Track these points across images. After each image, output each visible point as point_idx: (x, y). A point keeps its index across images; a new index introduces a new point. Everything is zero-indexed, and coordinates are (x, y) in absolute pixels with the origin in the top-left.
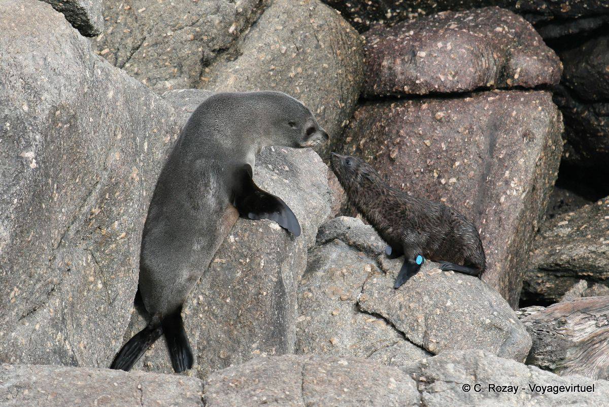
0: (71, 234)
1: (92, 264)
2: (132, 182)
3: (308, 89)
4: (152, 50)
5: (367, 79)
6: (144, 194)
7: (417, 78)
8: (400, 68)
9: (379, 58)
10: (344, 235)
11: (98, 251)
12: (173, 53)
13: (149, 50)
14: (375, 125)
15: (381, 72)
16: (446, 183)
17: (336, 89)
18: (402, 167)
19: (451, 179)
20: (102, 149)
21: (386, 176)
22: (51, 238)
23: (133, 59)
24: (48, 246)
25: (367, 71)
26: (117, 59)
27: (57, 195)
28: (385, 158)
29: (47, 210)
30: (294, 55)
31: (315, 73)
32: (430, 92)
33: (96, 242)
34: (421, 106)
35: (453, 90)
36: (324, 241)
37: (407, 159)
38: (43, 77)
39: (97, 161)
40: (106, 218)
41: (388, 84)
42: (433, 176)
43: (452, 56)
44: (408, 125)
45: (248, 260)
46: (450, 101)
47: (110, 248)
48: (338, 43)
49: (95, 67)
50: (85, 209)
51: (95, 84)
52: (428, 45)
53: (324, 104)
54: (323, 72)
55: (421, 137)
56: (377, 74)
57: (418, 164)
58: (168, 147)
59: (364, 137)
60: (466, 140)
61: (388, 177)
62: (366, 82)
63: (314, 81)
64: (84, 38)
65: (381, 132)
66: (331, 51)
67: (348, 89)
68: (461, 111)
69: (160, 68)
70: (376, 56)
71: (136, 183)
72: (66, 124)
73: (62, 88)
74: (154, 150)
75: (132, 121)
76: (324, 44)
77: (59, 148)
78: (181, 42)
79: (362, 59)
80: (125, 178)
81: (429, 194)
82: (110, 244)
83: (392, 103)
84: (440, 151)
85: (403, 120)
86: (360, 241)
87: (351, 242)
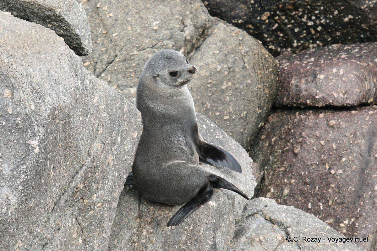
0: (62, 202)
1: (76, 226)
2: (108, 166)
3: (235, 99)
4: (121, 64)
5: (279, 93)
6: (117, 175)
7: (317, 95)
8: (304, 86)
9: (288, 78)
10: (262, 211)
11: (80, 215)
12: (137, 67)
13: (119, 64)
14: (284, 127)
15: (290, 88)
16: (334, 174)
17: (256, 99)
18: (303, 160)
19: (339, 171)
20: (87, 141)
21: (291, 166)
22: (47, 205)
23: (107, 70)
24: (45, 211)
25: (279, 87)
26: (95, 70)
27: (53, 173)
28: (290, 153)
29: (46, 184)
30: (226, 73)
31: (241, 87)
32: (326, 105)
33: (79, 209)
34: (318, 115)
35: (343, 104)
36: (247, 215)
37: (306, 154)
38: (46, 85)
39: (83, 149)
40: (88, 191)
41: (295, 97)
42: (325, 168)
43: (344, 79)
44: (309, 129)
45: (191, 228)
46: (340, 112)
47: (90, 214)
48: (259, 65)
49: (85, 79)
50: (73, 184)
51: (84, 92)
52: (326, 70)
53: (246, 110)
54: (247, 86)
55: (318, 138)
56: (287, 89)
57: (314, 158)
58: (136, 140)
59: (275, 136)
60: (351, 142)
61: (292, 167)
62: (278, 95)
63: (240, 92)
64: (78, 57)
65: (288, 133)
66: (253, 71)
67: (264, 100)
68: (348, 120)
69: (127, 78)
70: (286, 76)
71: (111, 167)
72: (62, 120)
73: (61, 94)
74: (125, 142)
75: (110, 120)
76: (249, 65)
77: (56, 139)
78: (144, 60)
79: (276, 78)
80: (103, 163)
81: (321, 181)
82: (90, 211)
83: (297, 112)
84: (331, 149)
85: (305, 125)
86: (274, 217)
87: (267, 218)
